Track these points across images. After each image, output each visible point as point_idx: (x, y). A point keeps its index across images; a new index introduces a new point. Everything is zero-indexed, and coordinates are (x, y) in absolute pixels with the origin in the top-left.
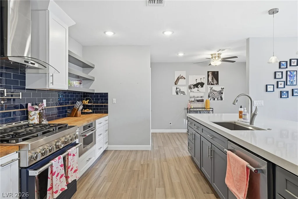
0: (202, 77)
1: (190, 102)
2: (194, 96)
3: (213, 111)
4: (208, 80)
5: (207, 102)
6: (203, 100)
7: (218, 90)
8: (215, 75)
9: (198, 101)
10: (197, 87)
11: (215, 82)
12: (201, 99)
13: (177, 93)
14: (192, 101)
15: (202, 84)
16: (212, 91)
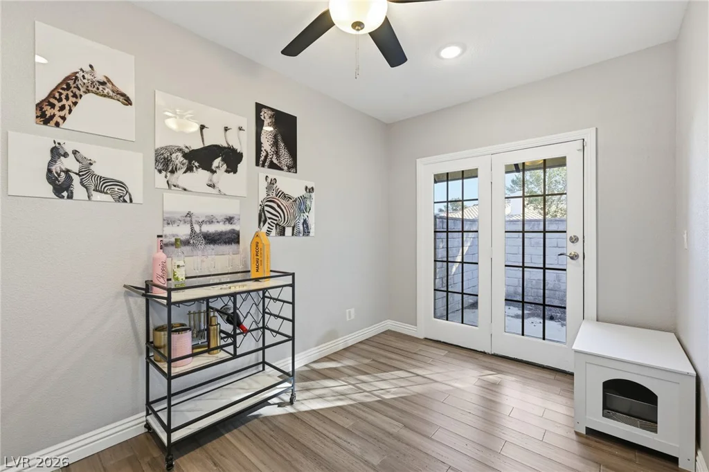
1: (165, 245)
2: (189, 215)
3: (292, 285)
4: (259, 145)
5: (257, 247)
6: (238, 234)
7: (295, 195)
9: (211, 239)
10: (207, 166)
11: (285, 159)
12: (226, 228)
13: (61, 186)
14: (178, 243)
15: (232, 159)
16: (275, 197)
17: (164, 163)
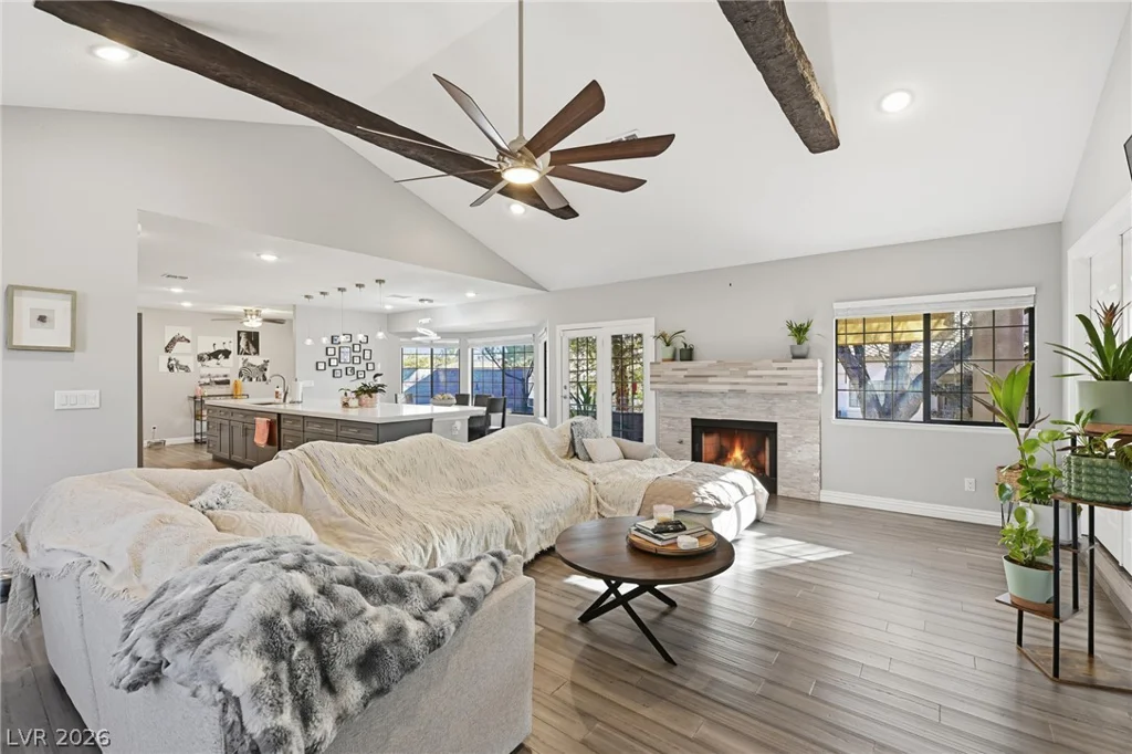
0: (226, 340)
1: (201, 385)
2: (209, 374)
4: (239, 346)
5: (236, 386)
6: (229, 381)
7: (258, 364)
8: (253, 339)
10: (216, 357)
11: (253, 350)
12: (224, 379)
13: (171, 369)
14: (205, 384)
15: (227, 354)
16: (247, 366)
17: (200, 358)
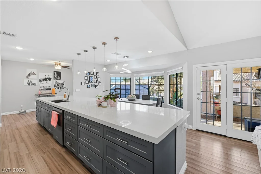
0: (50, 74)
1: (40, 90)
2: (43, 86)
3: (57, 95)
4: (54, 77)
5: (53, 90)
6: (51, 89)
7: (61, 83)
9: (47, 89)
10: (46, 80)
11: (59, 78)
12: (49, 88)
13: (29, 84)
14: (42, 90)
15: (50, 79)
16: (57, 83)
17: (40, 81)
